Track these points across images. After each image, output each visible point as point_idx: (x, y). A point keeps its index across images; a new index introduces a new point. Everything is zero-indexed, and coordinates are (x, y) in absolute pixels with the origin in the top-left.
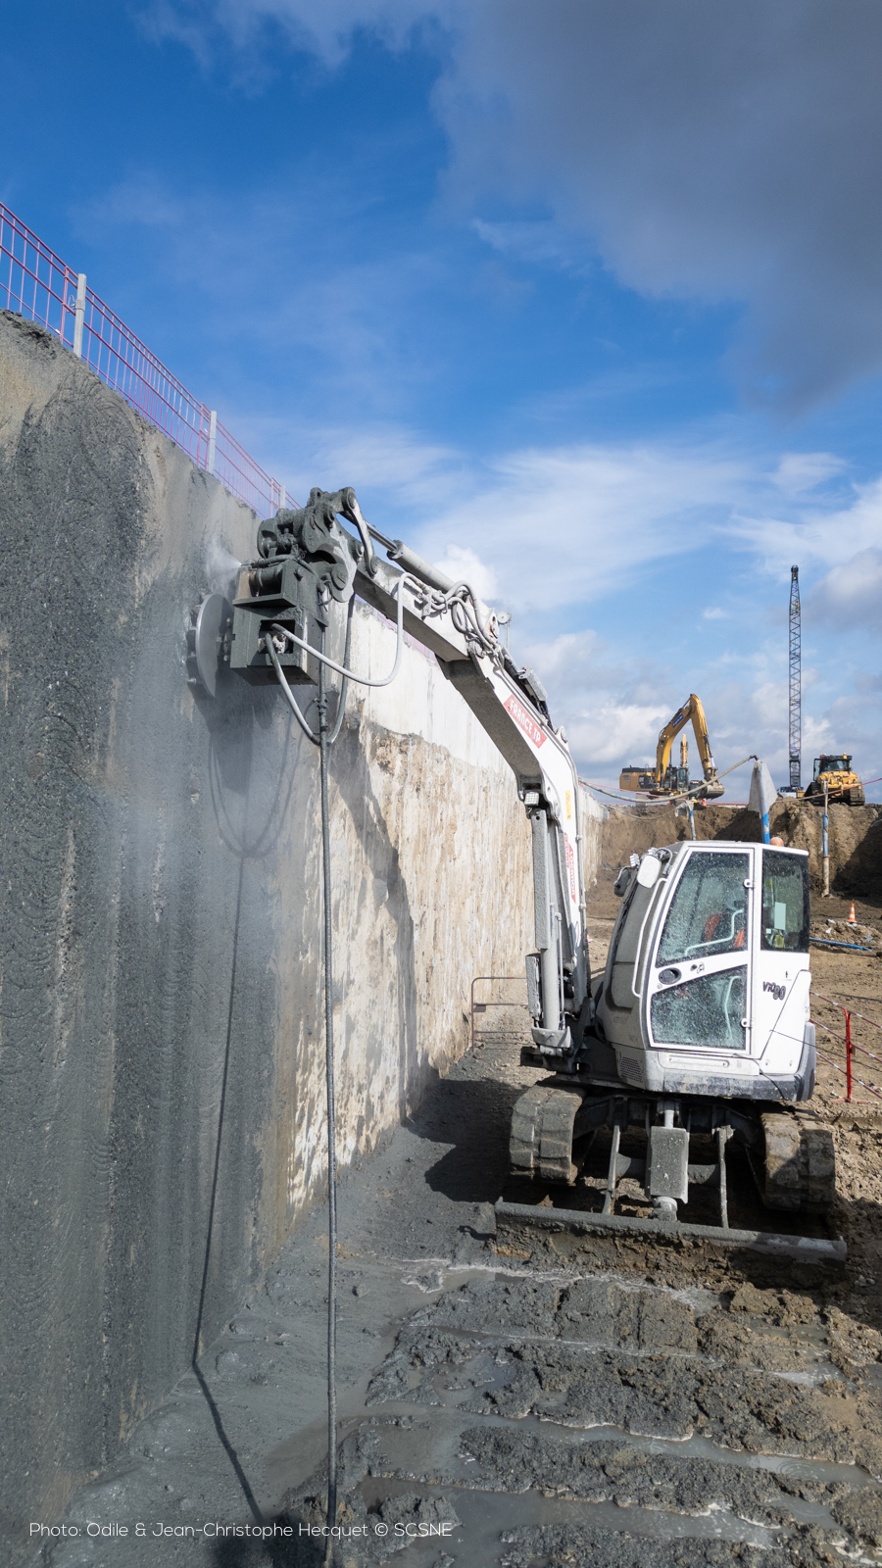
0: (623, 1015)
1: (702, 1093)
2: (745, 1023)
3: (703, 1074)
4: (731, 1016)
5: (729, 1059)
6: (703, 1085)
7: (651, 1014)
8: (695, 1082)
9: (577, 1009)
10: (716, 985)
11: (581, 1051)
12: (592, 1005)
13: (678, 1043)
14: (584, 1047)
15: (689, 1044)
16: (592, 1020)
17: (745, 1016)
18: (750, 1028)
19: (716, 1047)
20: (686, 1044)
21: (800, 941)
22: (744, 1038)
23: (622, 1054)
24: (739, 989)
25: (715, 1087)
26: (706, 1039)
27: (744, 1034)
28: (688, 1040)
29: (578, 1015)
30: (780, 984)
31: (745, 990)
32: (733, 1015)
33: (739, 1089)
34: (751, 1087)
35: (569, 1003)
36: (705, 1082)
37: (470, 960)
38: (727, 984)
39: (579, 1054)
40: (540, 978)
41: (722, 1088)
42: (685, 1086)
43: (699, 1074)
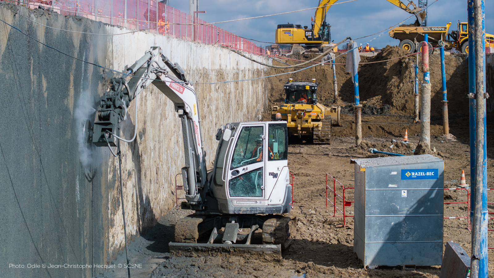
0: (219, 188)
1: (248, 213)
2: (262, 188)
3: (248, 207)
4: (257, 185)
5: (257, 201)
6: (248, 210)
7: (229, 187)
8: (245, 209)
9: (203, 186)
10: (252, 175)
11: (204, 202)
12: (209, 184)
13: (239, 196)
14: (206, 200)
15: (243, 196)
16: (208, 190)
17: (262, 185)
18: (264, 189)
19: (252, 197)
20: (241, 196)
21: (284, 156)
22: (262, 193)
23: (220, 202)
24: (260, 176)
25: (252, 211)
26: (249, 194)
27: (262, 191)
28: (242, 195)
29: (203, 189)
30: (275, 172)
31: (263, 176)
32: (258, 185)
33: (260, 211)
34: (265, 210)
35: (199, 185)
36: (249, 209)
37: (174, 167)
38: (256, 174)
39: (204, 203)
40: (188, 176)
41: (255, 211)
42: (241, 211)
43: (246, 207)
